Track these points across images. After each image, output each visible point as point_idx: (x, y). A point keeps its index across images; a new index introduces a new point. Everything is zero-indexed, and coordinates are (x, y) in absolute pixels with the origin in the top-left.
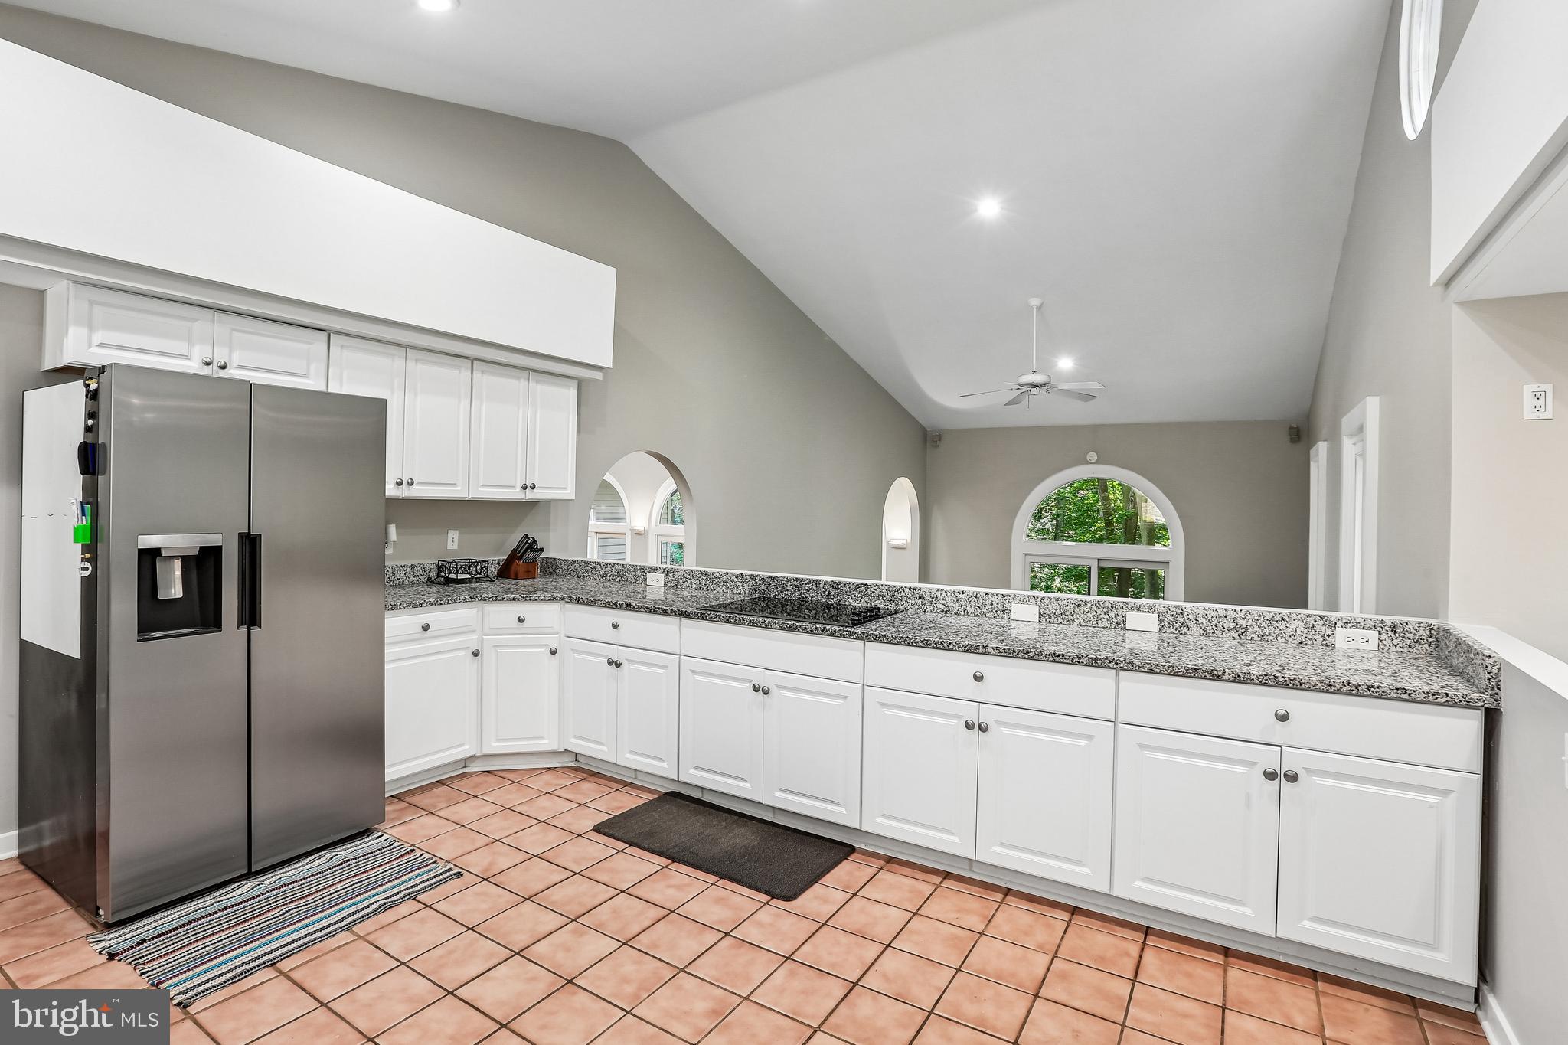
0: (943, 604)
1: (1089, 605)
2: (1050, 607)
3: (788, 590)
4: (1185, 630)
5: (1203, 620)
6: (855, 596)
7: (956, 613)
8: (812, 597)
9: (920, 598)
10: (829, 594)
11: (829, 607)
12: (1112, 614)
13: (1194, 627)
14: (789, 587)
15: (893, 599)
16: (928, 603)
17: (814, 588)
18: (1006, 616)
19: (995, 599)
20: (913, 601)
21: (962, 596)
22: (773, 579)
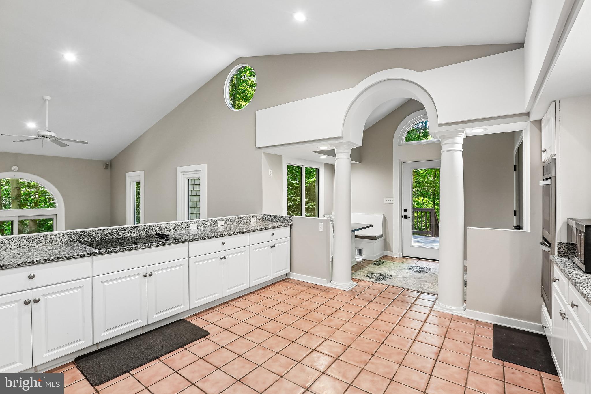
0: (168, 229)
1: (209, 221)
2: (200, 223)
3: (93, 236)
4: (229, 223)
5: (232, 221)
6: (132, 232)
7: (173, 231)
8: (109, 237)
9: (160, 228)
10: (118, 234)
11: (118, 239)
12: (214, 223)
13: (230, 223)
14: (95, 234)
15: (149, 230)
16: (163, 229)
17: (110, 232)
18: (188, 229)
19: (185, 224)
20: (157, 230)
21: (175, 224)
22: (83, 232)
